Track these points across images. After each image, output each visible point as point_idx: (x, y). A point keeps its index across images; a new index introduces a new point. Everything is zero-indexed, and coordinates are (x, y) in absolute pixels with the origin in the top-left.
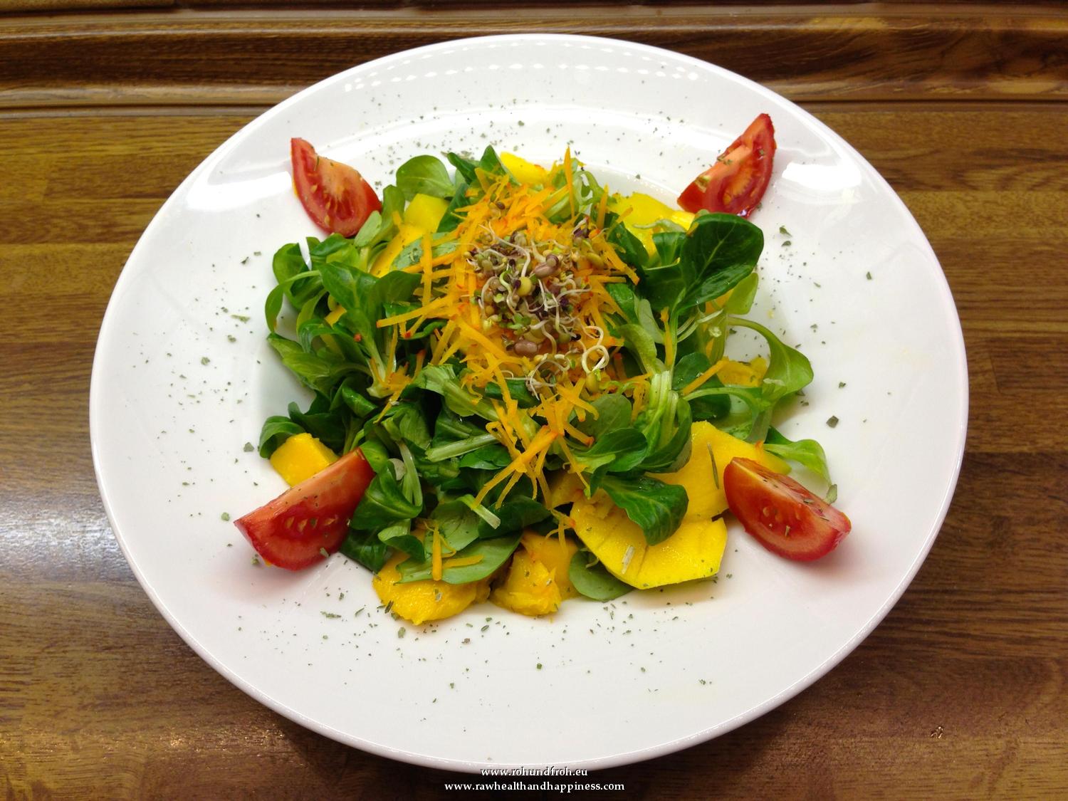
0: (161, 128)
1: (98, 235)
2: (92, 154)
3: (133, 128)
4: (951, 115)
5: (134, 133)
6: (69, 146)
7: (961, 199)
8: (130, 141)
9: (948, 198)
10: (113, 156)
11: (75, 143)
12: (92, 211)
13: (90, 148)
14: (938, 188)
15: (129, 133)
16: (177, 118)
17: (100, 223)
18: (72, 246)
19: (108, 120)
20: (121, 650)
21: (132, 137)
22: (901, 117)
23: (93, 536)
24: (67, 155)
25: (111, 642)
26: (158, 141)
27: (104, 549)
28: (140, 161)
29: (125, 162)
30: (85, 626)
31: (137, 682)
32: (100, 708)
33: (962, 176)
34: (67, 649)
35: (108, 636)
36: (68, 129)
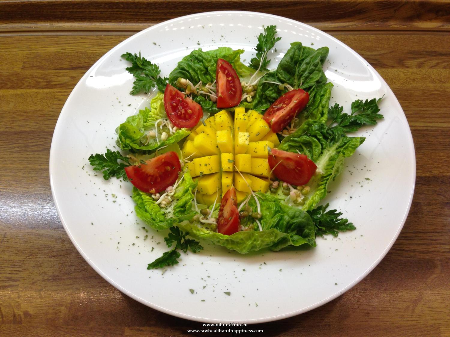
0: (69, 41)
1: (44, 85)
2: (41, 51)
3: (57, 40)
4: (398, 37)
5: (58, 43)
6: (31, 48)
7: (402, 72)
8: (57, 46)
9: (397, 72)
10: (50, 52)
11: (33, 47)
12: (42, 75)
13: (40, 49)
14: (393, 67)
15: (56, 42)
16: (77, 36)
17: (45, 81)
18: (34, 90)
19: (47, 37)
20: (60, 257)
21: (57, 44)
22: (378, 37)
23: (46, 211)
24: (30, 52)
25: (55, 254)
26: (68, 46)
27: (51, 216)
28: (61, 54)
29: (55, 55)
30: (44, 247)
31: (66, 270)
32: (51, 281)
33: (403, 62)
34: (37, 257)
35: (53, 252)
36: (30, 41)
